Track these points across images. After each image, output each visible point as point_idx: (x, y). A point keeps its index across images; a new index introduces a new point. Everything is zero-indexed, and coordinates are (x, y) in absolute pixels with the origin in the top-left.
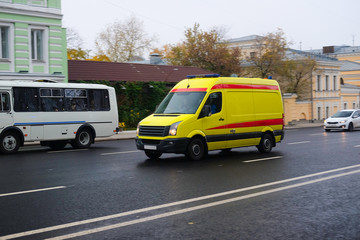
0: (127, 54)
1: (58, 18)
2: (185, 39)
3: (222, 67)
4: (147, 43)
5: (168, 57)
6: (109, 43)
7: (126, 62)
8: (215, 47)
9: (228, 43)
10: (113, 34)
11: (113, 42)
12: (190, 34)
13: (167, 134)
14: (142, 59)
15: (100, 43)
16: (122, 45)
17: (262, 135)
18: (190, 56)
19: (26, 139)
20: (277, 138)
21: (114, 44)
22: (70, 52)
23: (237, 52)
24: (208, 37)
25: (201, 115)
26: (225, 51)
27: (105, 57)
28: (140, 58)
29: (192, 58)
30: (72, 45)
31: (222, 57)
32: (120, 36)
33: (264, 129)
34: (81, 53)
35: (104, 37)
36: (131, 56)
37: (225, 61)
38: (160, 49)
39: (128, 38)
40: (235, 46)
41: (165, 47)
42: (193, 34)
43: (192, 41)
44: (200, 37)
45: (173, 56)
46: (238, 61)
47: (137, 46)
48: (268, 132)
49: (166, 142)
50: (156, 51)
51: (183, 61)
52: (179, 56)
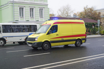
0: (66, 15)
1: (47, 5)
2: (84, 10)
3: (95, 18)
4: (72, 11)
5: (78, 15)
6: (61, 12)
7: (66, 17)
8: (93, 12)
9: (97, 10)
10: (62, 9)
11: (62, 11)
12: (85, 8)
13: (35, 40)
14: (71, 16)
15: (59, 12)
16: (65, 12)
17: (76, 40)
18: (85, 15)
19: (7, 41)
20: (83, 41)
21: (62, 12)
22: (50, 15)
23: (100, 13)
24: (91, 9)
25: (48, 34)
26: (96, 13)
27: (60, 16)
28: (70, 16)
29: (86, 15)
30: (51, 13)
31: (95, 15)
32: (64, 10)
33: (77, 38)
34: (53, 15)
35: (60, 10)
36: (67, 15)
37: (96, 16)
38: (76, 13)
39: (67, 10)
40: (99, 11)
41: (78, 12)
42: (86, 8)
43: (85, 10)
44: (88, 9)
45: (80, 15)
46: (100, 16)
47: (69, 12)
48: (79, 39)
49: (34, 43)
50: (75, 14)
51: (83, 16)
52: (82, 15)
